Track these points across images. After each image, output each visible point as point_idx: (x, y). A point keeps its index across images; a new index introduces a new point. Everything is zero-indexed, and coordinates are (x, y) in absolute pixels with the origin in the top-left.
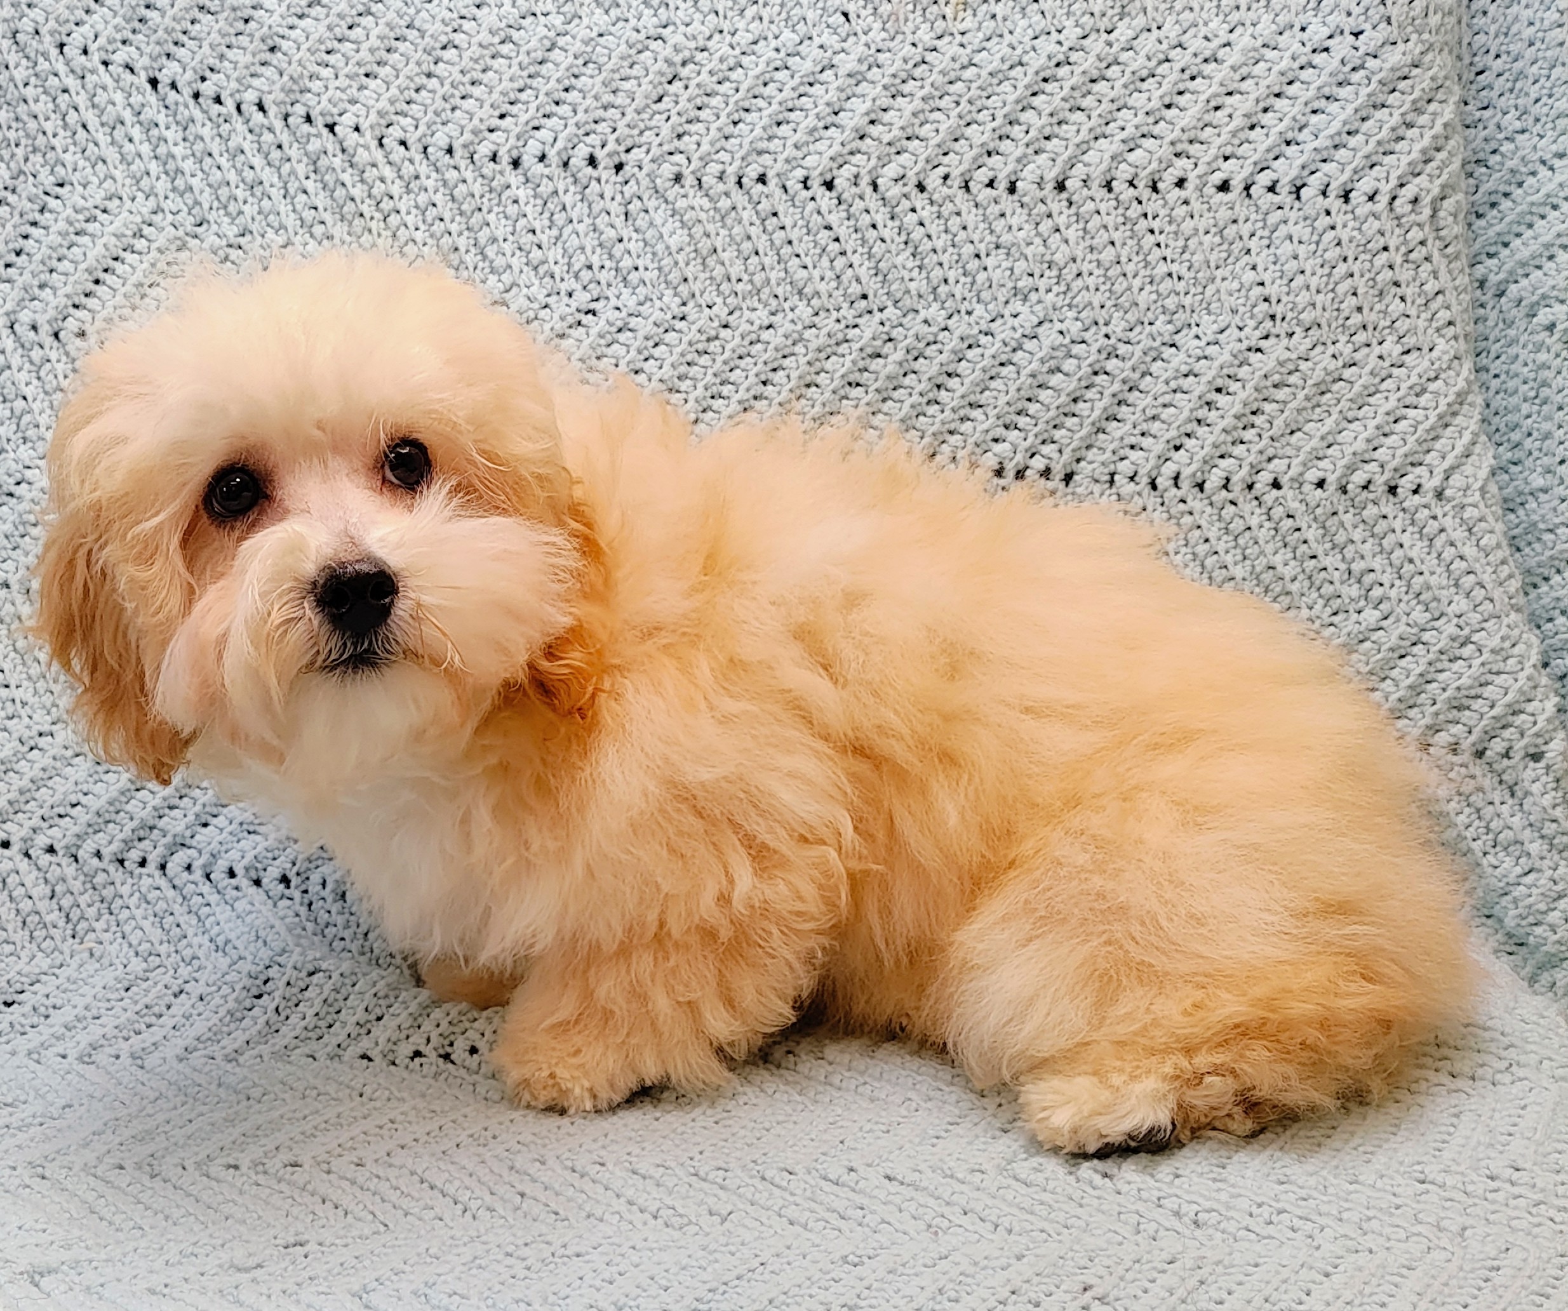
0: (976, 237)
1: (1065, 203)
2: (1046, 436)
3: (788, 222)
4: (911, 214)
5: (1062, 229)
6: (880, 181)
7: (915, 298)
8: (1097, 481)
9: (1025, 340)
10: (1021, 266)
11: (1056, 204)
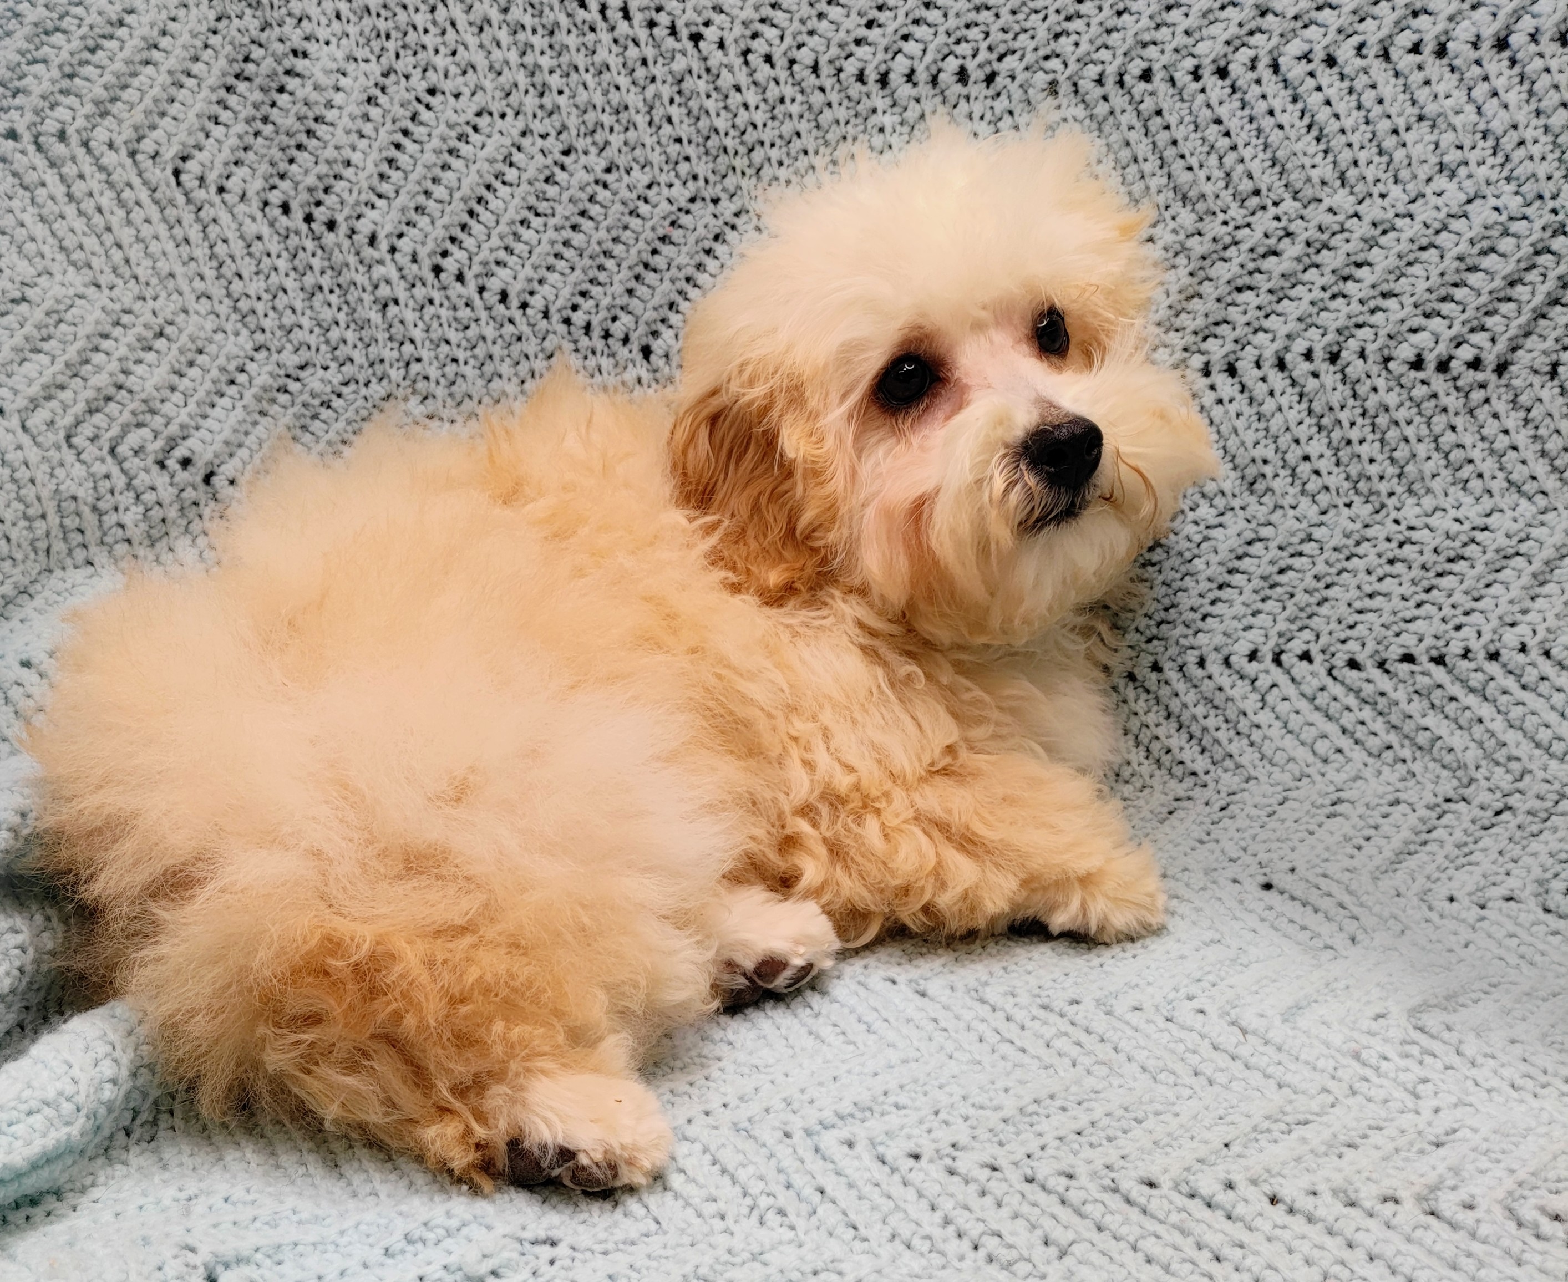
0: (1393, 111)
1: (1506, 63)
2: (1475, 323)
3: (1173, 120)
4: (1315, 94)
5: (1501, 92)
6: (1281, 60)
7: (1318, 187)
8: (1536, 372)
9: (1451, 220)
10: (1448, 139)
11: (1496, 65)
